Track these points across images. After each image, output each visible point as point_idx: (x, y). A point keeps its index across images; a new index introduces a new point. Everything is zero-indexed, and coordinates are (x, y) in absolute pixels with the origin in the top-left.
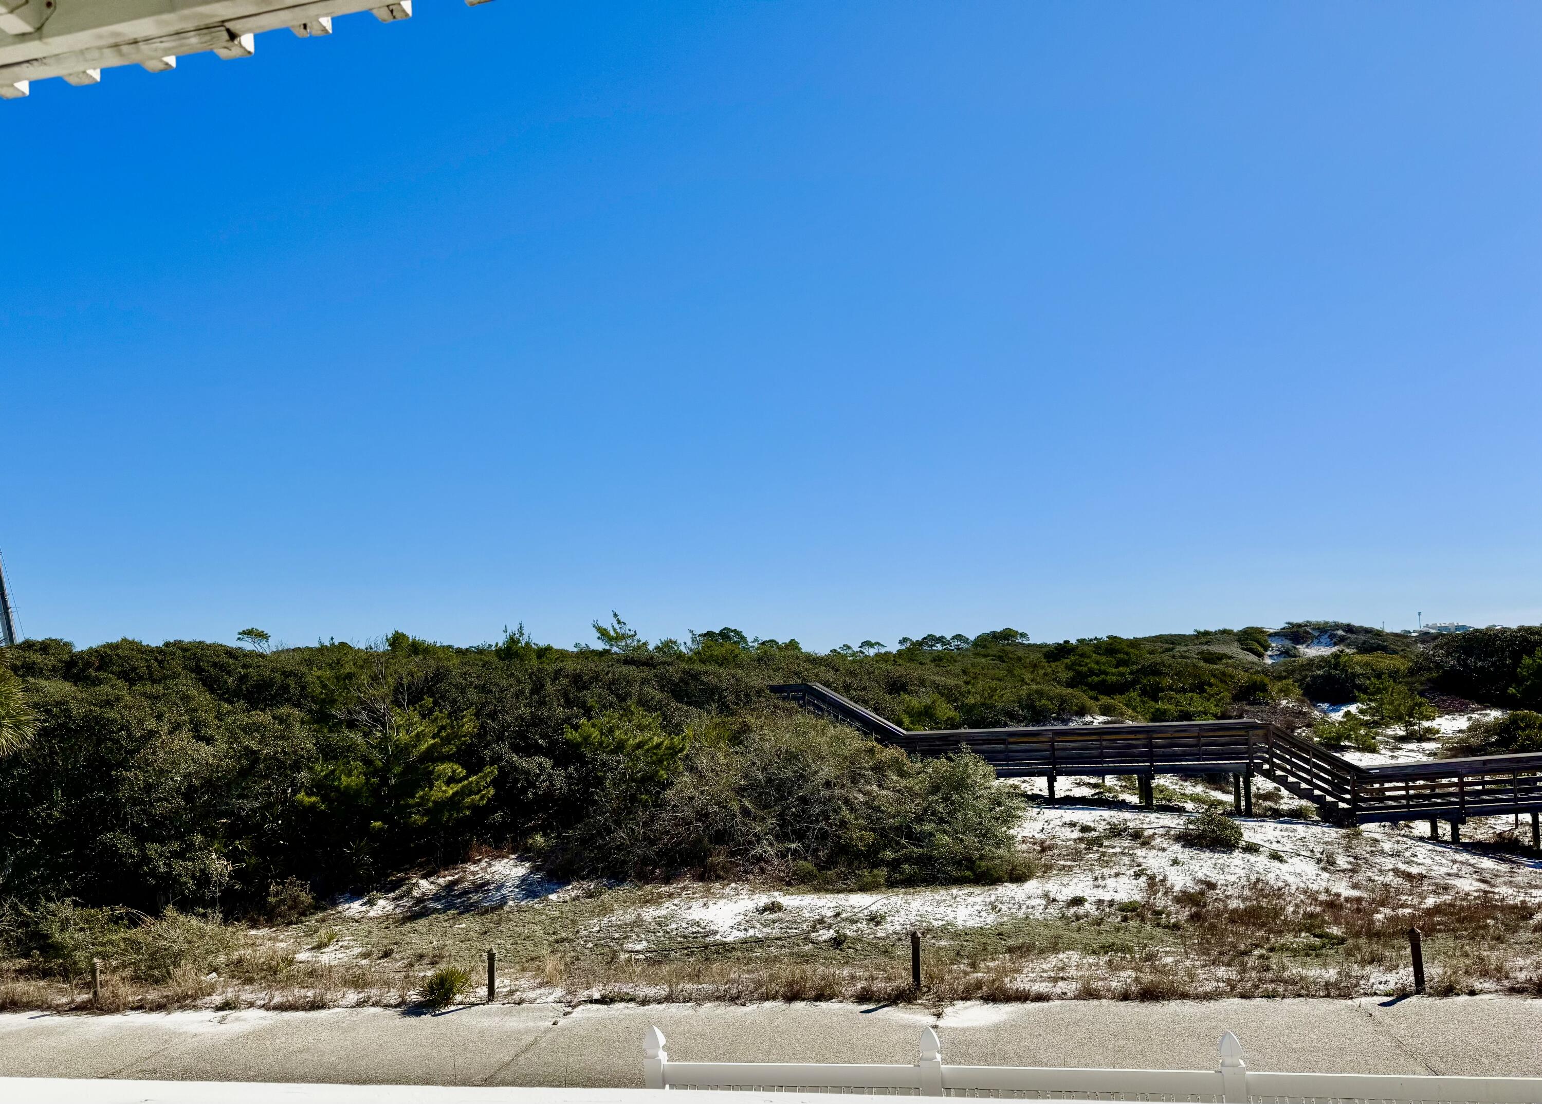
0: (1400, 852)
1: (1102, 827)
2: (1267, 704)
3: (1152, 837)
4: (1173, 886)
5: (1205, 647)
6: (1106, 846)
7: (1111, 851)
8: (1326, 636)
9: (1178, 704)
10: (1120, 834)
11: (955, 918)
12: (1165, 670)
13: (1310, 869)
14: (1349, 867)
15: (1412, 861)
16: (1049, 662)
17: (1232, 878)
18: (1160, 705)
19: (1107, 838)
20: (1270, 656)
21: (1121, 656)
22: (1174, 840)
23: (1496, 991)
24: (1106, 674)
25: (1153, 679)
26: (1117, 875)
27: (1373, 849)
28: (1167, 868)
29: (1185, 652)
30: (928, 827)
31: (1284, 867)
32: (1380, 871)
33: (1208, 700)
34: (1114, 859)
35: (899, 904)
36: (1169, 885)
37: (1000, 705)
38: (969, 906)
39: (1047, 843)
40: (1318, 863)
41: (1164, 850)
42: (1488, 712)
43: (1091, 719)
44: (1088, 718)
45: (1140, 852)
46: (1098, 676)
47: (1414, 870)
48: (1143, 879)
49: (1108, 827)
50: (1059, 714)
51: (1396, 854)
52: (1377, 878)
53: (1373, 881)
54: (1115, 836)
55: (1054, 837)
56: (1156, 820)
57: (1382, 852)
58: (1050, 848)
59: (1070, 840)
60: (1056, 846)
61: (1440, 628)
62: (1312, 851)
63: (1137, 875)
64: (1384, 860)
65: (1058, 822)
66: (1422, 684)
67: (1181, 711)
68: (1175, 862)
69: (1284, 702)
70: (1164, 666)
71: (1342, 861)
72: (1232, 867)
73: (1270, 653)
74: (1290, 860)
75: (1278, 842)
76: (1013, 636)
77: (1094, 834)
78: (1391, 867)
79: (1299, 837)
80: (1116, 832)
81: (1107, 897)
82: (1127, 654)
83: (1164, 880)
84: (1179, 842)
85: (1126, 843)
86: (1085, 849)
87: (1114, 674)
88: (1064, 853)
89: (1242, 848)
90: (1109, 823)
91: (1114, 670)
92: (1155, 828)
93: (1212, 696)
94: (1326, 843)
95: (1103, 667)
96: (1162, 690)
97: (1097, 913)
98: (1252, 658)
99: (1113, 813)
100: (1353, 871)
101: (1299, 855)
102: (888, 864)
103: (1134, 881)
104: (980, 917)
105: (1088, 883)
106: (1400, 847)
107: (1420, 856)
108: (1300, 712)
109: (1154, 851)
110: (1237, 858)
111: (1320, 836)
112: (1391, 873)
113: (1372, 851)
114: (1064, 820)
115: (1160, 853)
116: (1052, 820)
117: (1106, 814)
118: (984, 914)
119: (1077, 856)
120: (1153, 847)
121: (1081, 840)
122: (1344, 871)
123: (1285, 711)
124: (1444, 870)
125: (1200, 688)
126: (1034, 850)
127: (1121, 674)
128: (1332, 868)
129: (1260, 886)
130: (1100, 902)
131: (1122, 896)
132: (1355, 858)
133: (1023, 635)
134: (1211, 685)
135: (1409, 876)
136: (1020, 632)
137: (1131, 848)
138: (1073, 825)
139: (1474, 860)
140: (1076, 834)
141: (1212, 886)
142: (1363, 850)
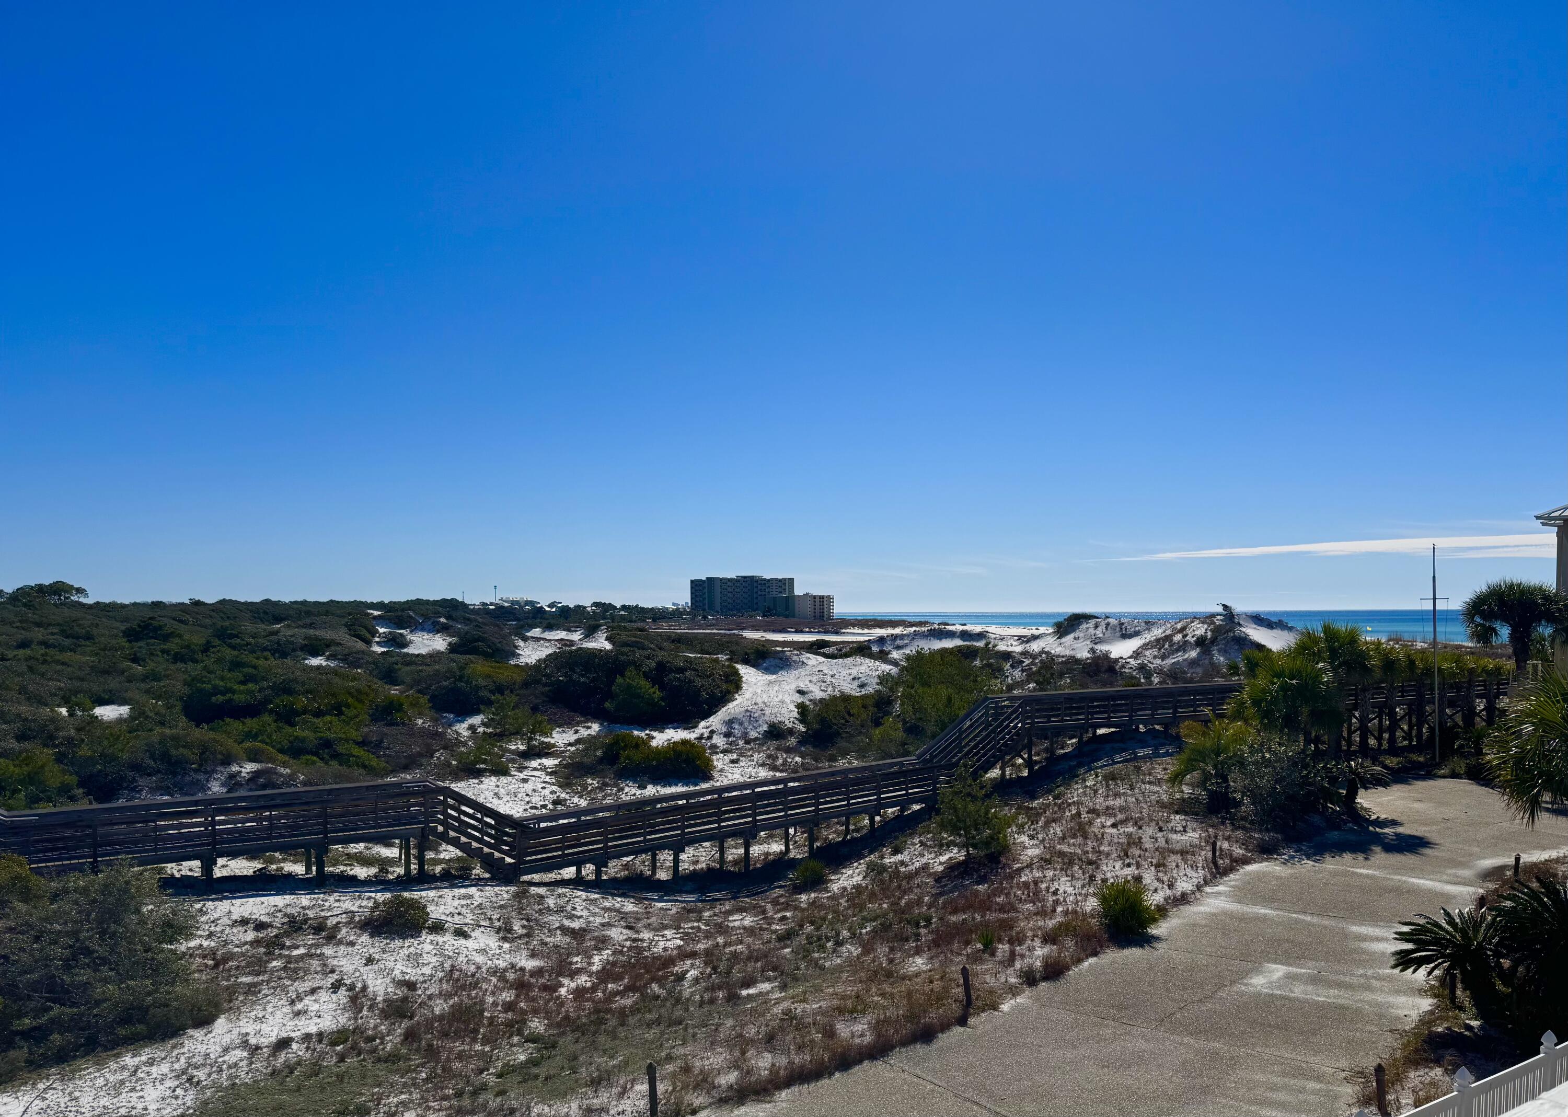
0: (562, 907)
1: (278, 920)
2: (404, 724)
3: (336, 927)
4: (375, 996)
5: (311, 632)
6: (289, 948)
7: (296, 953)
8: (430, 623)
9: (316, 730)
10: (301, 928)
11: (146, 1109)
12: (299, 688)
13: (491, 941)
14: (524, 931)
15: (574, 915)
16: (130, 641)
17: (427, 970)
18: (298, 732)
19: (287, 934)
20: (378, 643)
21: (250, 670)
22: (361, 929)
23: (710, 1105)
24: (231, 691)
25: (287, 699)
26: (313, 991)
27: (541, 907)
28: (362, 969)
29: (291, 636)
30: (84, 975)
31: (470, 944)
32: (549, 931)
33: (348, 724)
34: (301, 964)
35: (63, 1105)
36: (371, 996)
37: (125, 756)
38: (157, 1083)
39: (220, 952)
40: (497, 933)
41: (352, 944)
42: (590, 724)
43: (238, 769)
44: (235, 768)
45: (328, 951)
46: (223, 694)
47: (576, 925)
48: (343, 991)
49: (286, 920)
50: (201, 765)
51: (561, 910)
52: (548, 940)
53: (546, 944)
54: (296, 932)
55: (226, 943)
56: (337, 904)
57: (549, 909)
58: (225, 960)
59: (246, 943)
60: (230, 956)
61: (513, 602)
62: (490, 919)
63: (336, 987)
64: (550, 918)
65: (225, 921)
66: (536, 697)
67: (321, 738)
68: (370, 961)
69: (420, 722)
70: (297, 683)
71: (517, 927)
72: (424, 955)
73: (377, 639)
74: (473, 934)
75: (459, 914)
76: (66, 592)
77: (273, 932)
78: (558, 925)
79: (476, 904)
80: (295, 925)
81: (313, 1029)
82: (255, 667)
83: (365, 988)
84: (365, 931)
85: (310, 939)
86: (265, 953)
87: (241, 692)
88: (243, 964)
89: (429, 928)
90: (285, 915)
91: (242, 688)
92: (337, 915)
93: (351, 719)
94: (501, 907)
95: (229, 685)
96: (298, 714)
97: (308, 1055)
98: (360, 645)
99: (288, 899)
100: (528, 935)
101: (480, 926)
102: (26, 1035)
103: (334, 997)
104: (177, 1098)
105: (284, 1010)
106: (562, 901)
107: (579, 908)
108: (437, 734)
109: (342, 947)
110: (426, 943)
111: (493, 899)
112: (559, 932)
113: (540, 910)
114: (234, 917)
115: (350, 949)
116: (219, 919)
117: (280, 901)
118: (179, 1091)
119: (257, 966)
120: (340, 942)
121: (256, 942)
122: (520, 937)
123: (423, 732)
124: (598, 920)
125: (338, 709)
126: (206, 966)
127: (251, 692)
128: (510, 936)
129: (456, 975)
130: (307, 1037)
131: (327, 1023)
132: (528, 920)
133: (80, 591)
134: (348, 706)
135: (573, 933)
136: (76, 586)
137: (317, 946)
138: (244, 922)
139: (617, 902)
140: (251, 936)
141: (411, 986)
142: (532, 910)
